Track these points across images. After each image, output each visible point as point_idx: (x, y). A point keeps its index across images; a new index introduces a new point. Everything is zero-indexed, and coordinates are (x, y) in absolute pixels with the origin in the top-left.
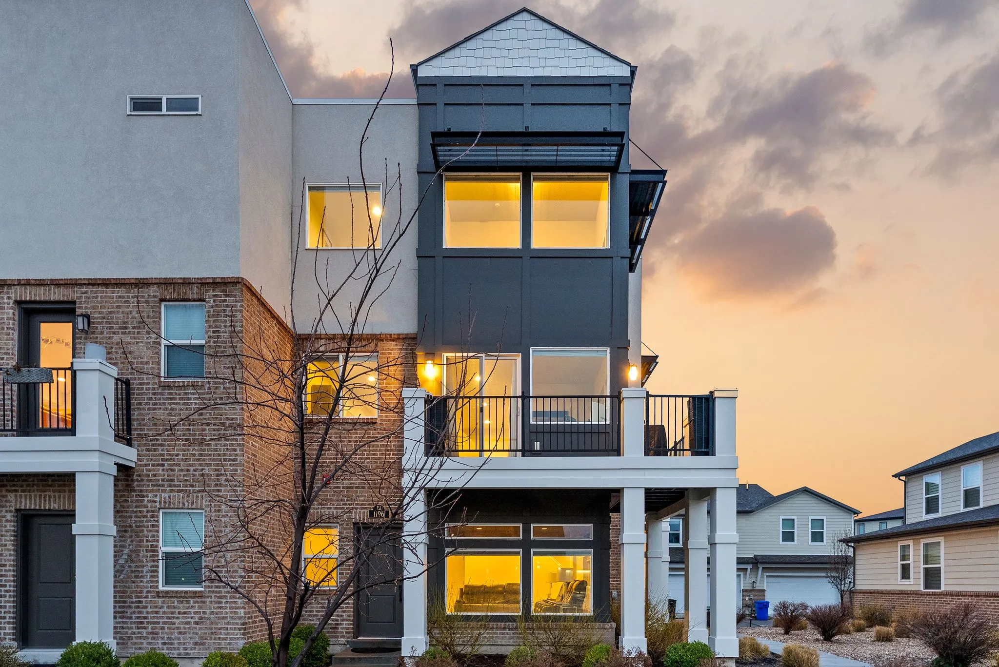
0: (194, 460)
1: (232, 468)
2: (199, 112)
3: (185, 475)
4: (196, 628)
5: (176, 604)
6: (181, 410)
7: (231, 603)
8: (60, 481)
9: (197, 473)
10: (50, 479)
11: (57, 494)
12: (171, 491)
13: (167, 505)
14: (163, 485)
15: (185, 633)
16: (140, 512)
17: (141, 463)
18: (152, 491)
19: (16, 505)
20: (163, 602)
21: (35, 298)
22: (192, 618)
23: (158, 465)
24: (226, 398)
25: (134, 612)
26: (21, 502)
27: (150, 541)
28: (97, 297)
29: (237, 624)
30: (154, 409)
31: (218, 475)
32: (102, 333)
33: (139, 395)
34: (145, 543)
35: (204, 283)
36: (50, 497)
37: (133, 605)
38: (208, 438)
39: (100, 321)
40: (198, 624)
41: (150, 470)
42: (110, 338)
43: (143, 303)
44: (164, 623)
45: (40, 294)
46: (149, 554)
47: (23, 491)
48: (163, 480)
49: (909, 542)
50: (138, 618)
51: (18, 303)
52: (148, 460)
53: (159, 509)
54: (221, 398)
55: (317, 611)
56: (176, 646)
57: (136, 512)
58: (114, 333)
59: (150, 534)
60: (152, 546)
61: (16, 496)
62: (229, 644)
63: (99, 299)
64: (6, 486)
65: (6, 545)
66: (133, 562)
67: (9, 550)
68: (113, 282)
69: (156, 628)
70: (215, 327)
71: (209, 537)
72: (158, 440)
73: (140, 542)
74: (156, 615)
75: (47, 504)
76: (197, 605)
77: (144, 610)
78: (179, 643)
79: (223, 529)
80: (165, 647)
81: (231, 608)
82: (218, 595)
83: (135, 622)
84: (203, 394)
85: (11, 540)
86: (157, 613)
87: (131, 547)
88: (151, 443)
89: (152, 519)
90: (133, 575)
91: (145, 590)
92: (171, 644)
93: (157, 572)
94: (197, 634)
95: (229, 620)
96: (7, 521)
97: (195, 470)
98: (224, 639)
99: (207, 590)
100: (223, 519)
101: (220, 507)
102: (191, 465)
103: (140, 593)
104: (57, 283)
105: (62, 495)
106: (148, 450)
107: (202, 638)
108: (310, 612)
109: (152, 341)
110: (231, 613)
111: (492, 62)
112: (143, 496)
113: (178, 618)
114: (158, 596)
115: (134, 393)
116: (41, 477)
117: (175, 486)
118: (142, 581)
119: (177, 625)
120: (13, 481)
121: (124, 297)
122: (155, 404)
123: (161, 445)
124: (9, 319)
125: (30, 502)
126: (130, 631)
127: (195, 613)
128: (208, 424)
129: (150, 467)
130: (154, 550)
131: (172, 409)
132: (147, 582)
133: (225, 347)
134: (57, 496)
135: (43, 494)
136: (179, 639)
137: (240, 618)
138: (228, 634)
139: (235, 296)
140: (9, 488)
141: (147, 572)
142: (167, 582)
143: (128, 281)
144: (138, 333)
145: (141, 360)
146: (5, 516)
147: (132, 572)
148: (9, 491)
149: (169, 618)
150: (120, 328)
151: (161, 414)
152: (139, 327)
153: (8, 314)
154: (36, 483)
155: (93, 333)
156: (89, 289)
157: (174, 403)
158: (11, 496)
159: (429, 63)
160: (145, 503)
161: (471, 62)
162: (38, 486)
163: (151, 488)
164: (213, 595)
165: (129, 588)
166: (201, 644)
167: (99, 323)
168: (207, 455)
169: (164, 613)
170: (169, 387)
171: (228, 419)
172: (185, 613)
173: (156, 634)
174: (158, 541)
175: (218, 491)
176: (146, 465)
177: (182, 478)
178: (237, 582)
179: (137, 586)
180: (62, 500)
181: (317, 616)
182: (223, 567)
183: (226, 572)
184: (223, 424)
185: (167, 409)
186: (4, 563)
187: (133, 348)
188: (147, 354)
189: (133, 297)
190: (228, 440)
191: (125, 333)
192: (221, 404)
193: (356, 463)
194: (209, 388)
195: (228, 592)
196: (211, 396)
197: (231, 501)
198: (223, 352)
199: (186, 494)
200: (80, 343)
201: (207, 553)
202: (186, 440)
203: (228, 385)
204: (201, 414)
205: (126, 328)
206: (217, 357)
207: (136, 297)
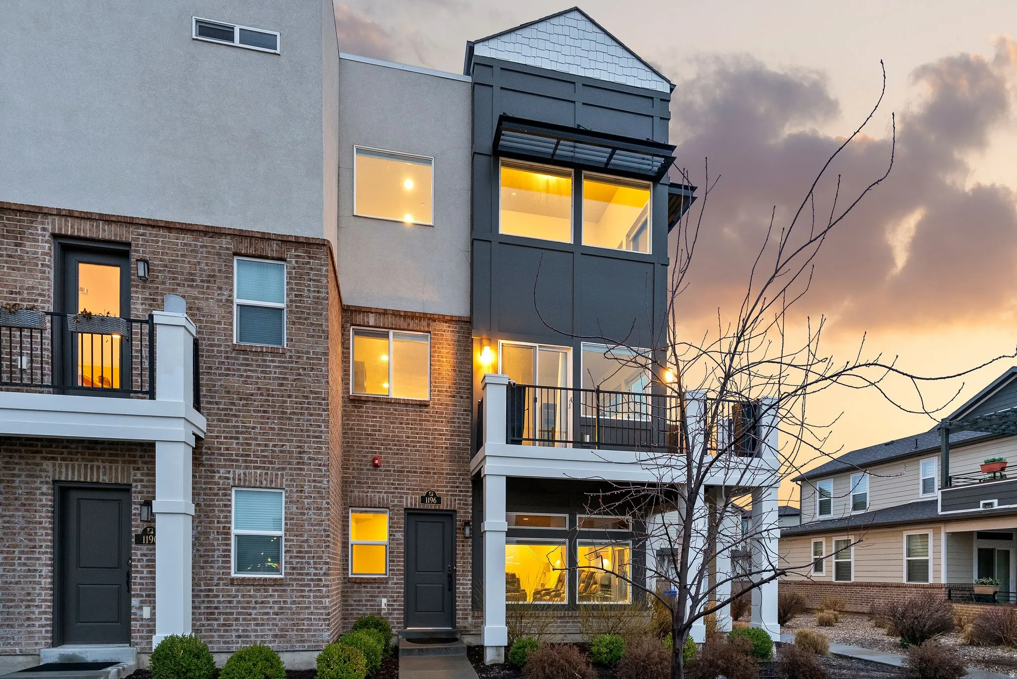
0: (273, 435)
1: (316, 446)
2: (278, 52)
3: (262, 451)
4: (275, 619)
5: (252, 593)
6: (258, 378)
7: (315, 591)
8: (110, 449)
9: (276, 449)
10: (99, 447)
11: (107, 465)
12: (247, 467)
13: (242, 484)
14: (237, 461)
15: (263, 625)
16: (210, 489)
17: (211, 434)
18: (225, 466)
19: (54, 476)
20: (238, 591)
21: (79, 234)
22: (271, 608)
23: (231, 438)
24: (309, 369)
25: (203, 602)
26: (61, 472)
27: (221, 523)
28: (157, 242)
29: (322, 614)
30: (227, 375)
31: (300, 453)
32: (163, 283)
33: (209, 357)
34: (216, 525)
35: (285, 241)
36: (98, 468)
37: (202, 594)
38: (289, 411)
39: (162, 269)
40: (277, 615)
41: (222, 443)
42: (173, 290)
43: (214, 255)
44: (239, 613)
45: (86, 230)
46: (221, 537)
47: (63, 459)
48: (237, 455)
49: (822, 539)
50: (208, 608)
51: (54, 236)
52: (219, 432)
53: (232, 487)
54: (304, 369)
55: (366, 600)
56: (252, 639)
57: (205, 489)
58: (178, 285)
59: (222, 515)
60: (224, 527)
61: (54, 466)
62: (313, 636)
63: (160, 244)
64: (41, 452)
65: (41, 523)
66: (201, 545)
67: (45, 528)
68: (178, 226)
69: (229, 619)
70: (297, 291)
71: (291, 519)
72: (231, 410)
73: (210, 523)
74: (229, 605)
75: (95, 477)
76: (276, 594)
77: (216, 599)
78: (256, 636)
79: (306, 512)
80: (240, 640)
81: (315, 597)
82: (301, 583)
83: (204, 613)
84: (284, 362)
85: (47, 517)
86: (230, 602)
87: (199, 528)
88: (223, 412)
89: (224, 498)
90: (202, 560)
91: (216, 577)
92: (247, 636)
93: (229, 556)
94: (277, 625)
95: (312, 610)
96: (43, 494)
97: (274, 446)
98: (308, 630)
99: (288, 577)
100: (306, 501)
101: (303, 488)
102: (270, 440)
103: (209, 580)
104: (106, 219)
105: (113, 468)
106: (219, 420)
107: (282, 630)
108: (359, 601)
109: (224, 298)
110: (315, 602)
111: (545, 54)
112: (212, 472)
113: (254, 608)
114: (232, 584)
115: (203, 355)
116: (86, 444)
117: (251, 462)
118: (212, 567)
119: (253, 616)
120: (51, 446)
121: (190, 245)
122: (228, 369)
123: (235, 416)
124: (44, 254)
125: (71, 473)
126: (198, 623)
127: (274, 602)
128: (290, 396)
129: (223, 440)
130: (226, 533)
131: (248, 377)
132: (219, 568)
133: (309, 314)
134: (107, 467)
135: (89, 464)
136: (256, 631)
137: (325, 608)
138: (312, 625)
139: (320, 259)
140: (44, 455)
141: (218, 557)
142: (240, 569)
143: (196, 228)
144: (208, 287)
145: (212, 319)
146: (40, 488)
147: (201, 556)
148: (45, 458)
149: (243, 608)
150: (186, 280)
151: (235, 382)
152: (209, 282)
153: (43, 248)
154: (80, 450)
155: (152, 282)
156: (148, 231)
157: (250, 370)
158: (48, 465)
159: (486, 43)
160: (216, 479)
161: (526, 50)
162: (83, 454)
163: (223, 463)
164: (295, 583)
165: (197, 575)
166: (282, 636)
167: (160, 271)
168: (288, 430)
169: (238, 602)
170: (245, 352)
171: (311, 392)
172: (262, 602)
173: (229, 626)
174: (230, 522)
175: (301, 469)
176: (217, 437)
177: (259, 453)
178: (321, 569)
179: (207, 573)
180: (114, 471)
181: (366, 605)
182: (307, 552)
183: (309, 558)
184: (307, 397)
185: (242, 376)
186: (37, 544)
187: (202, 304)
188: (219, 312)
189: (202, 247)
190: (311, 415)
191: (192, 286)
192: (305, 375)
193: (407, 446)
194: (291, 357)
195: (312, 580)
196: (294, 365)
197: (314, 481)
198: (305, 319)
199: (264, 472)
200: (136, 292)
201: (288, 537)
202: (265, 412)
203: (311, 355)
204: (282, 385)
205: (193, 280)
206: (300, 323)
207: (206, 247)
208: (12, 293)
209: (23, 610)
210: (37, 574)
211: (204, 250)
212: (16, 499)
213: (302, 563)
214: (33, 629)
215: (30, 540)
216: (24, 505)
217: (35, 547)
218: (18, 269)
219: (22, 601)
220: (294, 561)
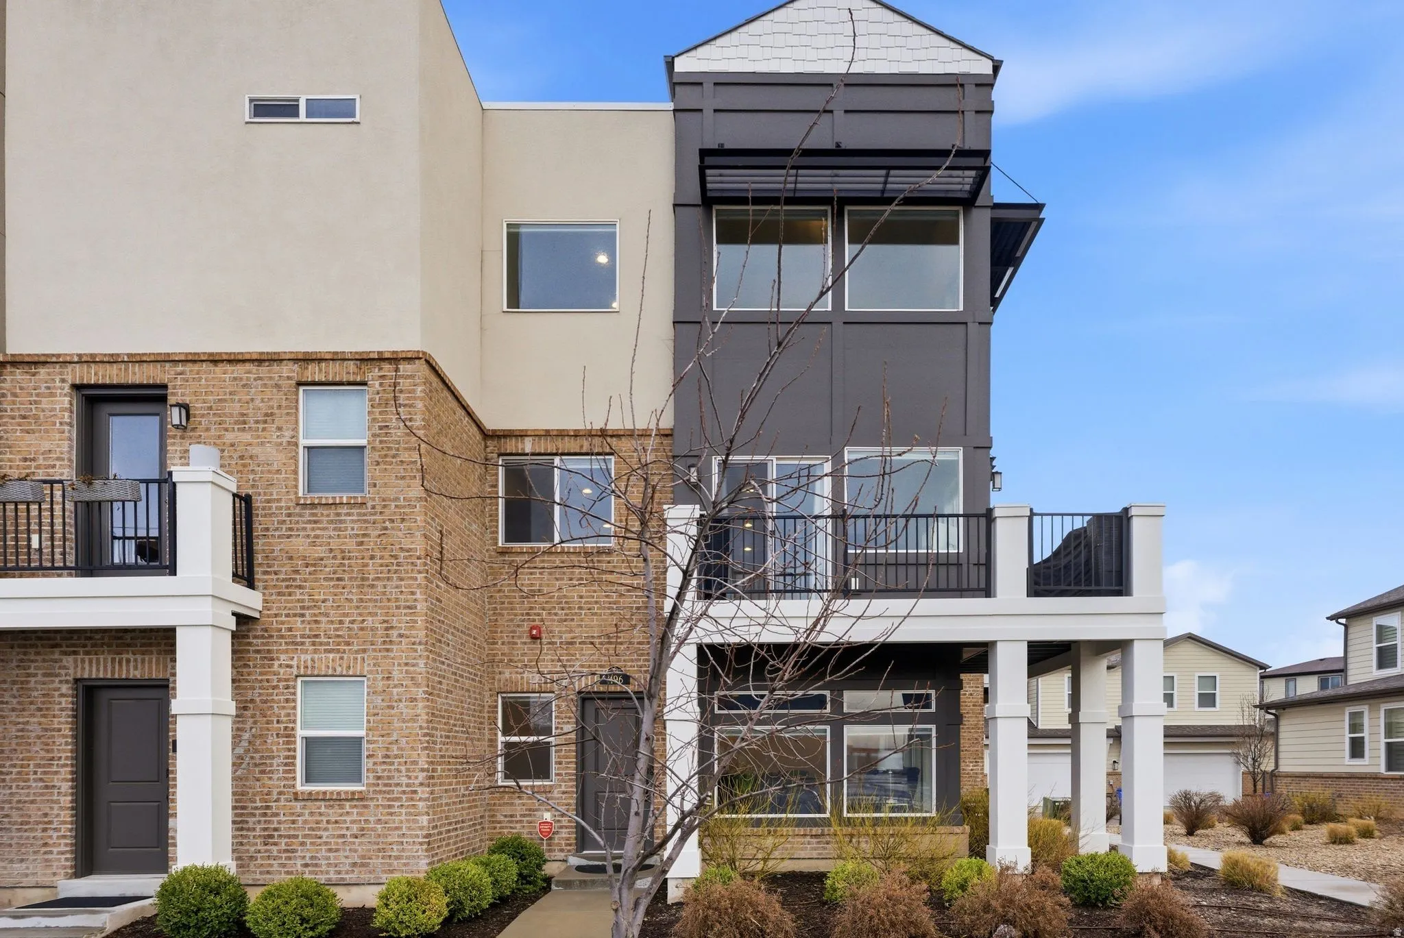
0: (350, 608)
1: (408, 618)
2: (357, 119)
3: (336, 629)
4: (354, 843)
5: (323, 810)
6: (330, 537)
7: (408, 807)
8: (143, 638)
9: (355, 626)
10: (128, 636)
11: (139, 657)
12: (315, 651)
13: (308, 671)
14: (303, 644)
15: (337, 850)
16: (268, 681)
17: (269, 612)
18: (286, 651)
19: (75, 673)
20: (304, 807)
21: (104, 382)
22: (348, 829)
23: (295, 615)
24: (399, 520)
25: (259, 822)
26: (83, 669)
27: (282, 722)
28: (200, 379)
29: (417, 836)
30: (289, 537)
31: (387, 629)
32: (208, 430)
33: (265, 516)
34: (276, 725)
35: (364, 360)
36: (128, 661)
37: (257, 812)
38: (371, 577)
39: (205, 412)
40: (356, 837)
41: (283, 623)
42: (219, 437)
43: (272, 387)
44: (305, 836)
45: (112, 375)
46: (281, 741)
47: (87, 653)
48: (303, 636)
49: (1364, 707)
50: (265, 829)
51: (77, 387)
52: (279, 608)
53: (297, 676)
54: (392, 521)
55: (521, 815)
56: (324, 868)
57: (261, 681)
58: (226, 430)
59: (283, 712)
61: (75, 661)
62: (405, 865)
63: (203, 382)
64: (61, 646)
65: (60, 730)
66: (256, 751)
67: (65, 736)
68: (225, 357)
69: (292, 843)
70: (382, 421)
71: (374, 715)
72: (294, 580)
73: (268, 724)
74: (293, 826)
75: (124, 672)
76: (355, 811)
77: (275, 819)
78: (329, 865)
79: (395, 704)
80: (307, 870)
81: (408, 813)
82: (388, 796)
83: (260, 836)
84: (365, 515)
85: (67, 723)
86: (293, 822)
87: (254, 730)
88: (284, 584)
89: (286, 691)
90: (257, 769)
91: (275, 791)
92: (316, 865)
93: (294, 764)
94: (356, 851)
95: (404, 831)
96: (62, 695)
97: (352, 622)
98: (397, 858)
99: (371, 789)
100: (395, 690)
101: (390, 673)
102: (347, 615)
103: (267, 795)
104: (138, 360)
105: (147, 659)
106: (279, 594)
107: (363, 857)
108: (512, 816)
109: (285, 440)
110: (408, 821)
111: (786, 52)
112: (272, 659)
113: (326, 829)
114: (296, 799)
115: (258, 515)
116: (113, 633)
117: (321, 644)
118: (270, 778)
119: (324, 839)
120: (71, 638)
121: (241, 379)
122: (291, 529)
123: (300, 587)
124: (62, 410)
125: (97, 668)
126: (253, 849)
127: (353, 822)
128: (372, 557)
129: (283, 618)
130: (289, 735)
131: (317, 537)
132: (278, 779)
133: (398, 450)
134: (139, 660)
135: (117, 657)
136: (328, 858)
137: (422, 828)
138: (403, 850)
139: (413, 377)
140: (64, 649)
141: (278, 766)
142: (309, 779)
143: (248, 357)
144: (264, 429)
145: (269, 468)
146: (58, 689)
147: (256, 765)
148: (65, 653)
149: (312, 829)
150: (236, 422)
151: (299, 544)
152: (265, 422)
153: (62, 402)
154: (106, 640)
155: (194, 429)
156: (189, 368)
157: (319, 529)
158: (68, 661)
159: (692, 54)
161: (756, 52)
162: (109, 645)
163: (284, 647)
164: (380, 797)
165: (251, 788)
166: (363, 865)
167: (203, 416)
168: (370, 600)
169: (305, 822)
170: (313, 505)
171: (402, 550)
172: (336, 822)
173: (293, 852)
174: (294, 721)
175: (388, 650)
176: (276, 615)
177: (332, 632)
178: (416, 778)
179: (264, 786)
180: (147, 665)
181: (521, 821)
182: (396, 757)
183: (400, 764)
184: (395, 557)
185: (308, 536)
186: (56, 755)
187: (255, 450)
188: (277, 458)
189: (255, 379)
190: (402, 579)
191: (244, 430)
192: (393, 528)
193: (580, 608)
194: (373, 507)
195: (404, 792)
196: (377, 517)
197: (406, 664)
198: (394, 457)
199: (338, 656)
200: (174, 444)
201: (370, 738)
202: (339, 579)
203: (402, 503)
204: (362, 543)
205: (245, 423)
206: (385, 463)
207: (260, 379)
208: (25, 460)
209: (39, 834)
210: (56, 791)
211: (259, 382)
212: (31, 703)
213: (390, 771)
214: (50, 856)
215: (48, 751)
216: (40, 709)
217: (52, 759)
218: (34, 432)
219: (38, 823)
220: (379, 768)
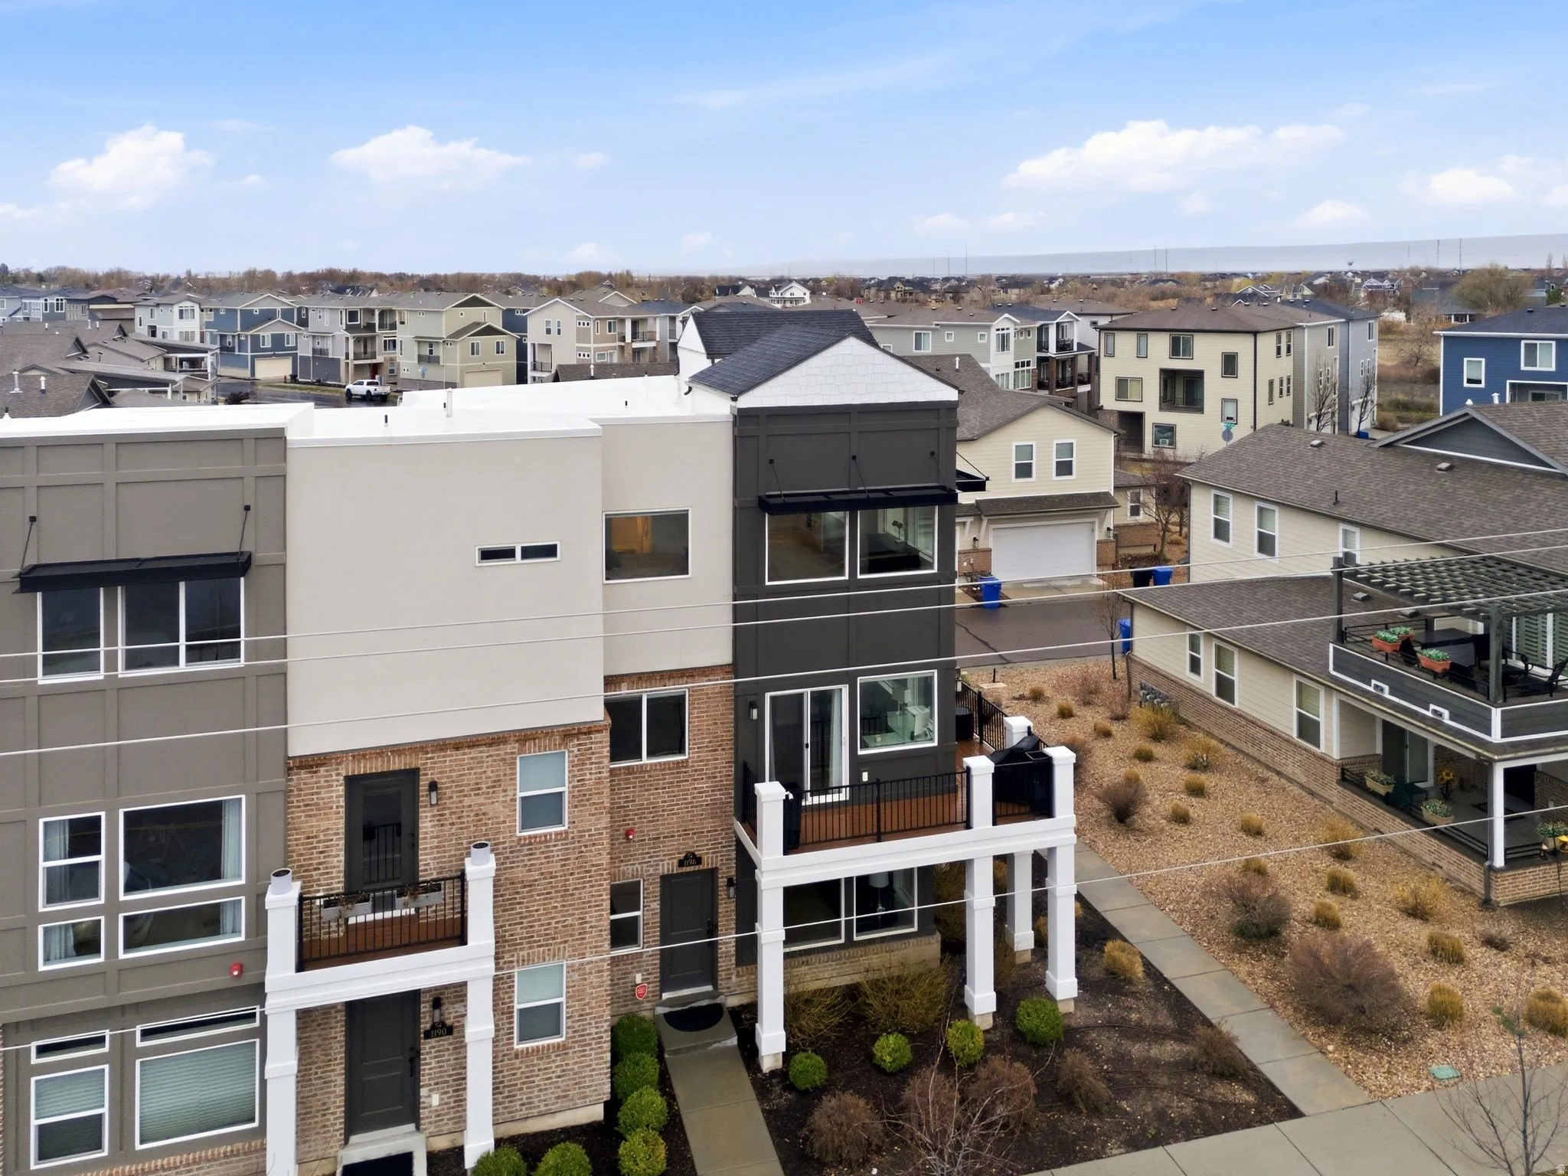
0: (556, 913)
1: (597, 914)
2: (558, 559)
3: (546, 930)
4: (558, 1082)
5: (535, 1062)
7: (596, 1049)
9: (560, 925)
12: (530, 948)
13: (525, 964)
14: (521, 944)
15: (545, 1089)
17: (497, 925)
18: (509, 951)
20: (521, 1063)
21: (371, 772)
22: (553, 1073)
24: (591, 845)
27: (506, 1003)
28: (445, 761)
29: (603, 1069)
30: (512, 868)
31: (582, 924)
32: (451, 798)
34: (501, 1006)
35: (568, 735)
38: (571, 888)
39: (449, 785)
40: (560, 1078)
41: (506, 931)
42: (460, 802)
43: (499, 761)
44: (523, 1083)
45: (377, 766)
46: (504, 1017)
48: (521, 939)
51: (349, 779)
52: (504, 921)
53: (517, 968)
58: (465, 796)
59: (506, 996)
60: (509, 1007)
62: (594, 1091)
63: (447, 763)
65: (335, 1038)
67: (339, 1042)
68: (461, 741)
69: (513, 1091)
70: (579, 776)
71: (572, 986)
72: (515, 899)
74: (513, 1077)
76: (558, 1058)
78: (540, 1101)
79: (587, 977)
80: (523, 1108)
81: (596, 1054)
82: (582, 1044)
84: (567, 844)
85: (342, 1031)
86: (514, 1074)
88: (508, 903)
89: (509, 980)
91: (501, 1054)
92: (530, 1103)
93: (511, 1033)
95: (593, 1067)
97: (557, 923)
98: (589, 1086)
99: (569, 1041)
100: (588, 967)
101: (585, 955)
102: (553, 918)
104: (397, 750)
106: (503, 911)
107: (564, 1091)
110: (596, 1059)
113: (538, 1075)
117: (535, 942)
119: (537, 1083)
121: (476, 758)
122: (513, 862)
123: (519, 903)
124: (339, 797)
127: (557, 1067)
128: (572, 874)
131: (532, 865)
132: (503, 1045)
133: (590, 795)
137: (606, 1063)
138: (593, 1080)
142: (523, 1039)
143: (482, 742)
149: (527, 1077)
153: (337, 791)
156: (435, 753)
157: (534, 859)
160: (501, 965)
163: (507, 948)
164: (576, 1045)
166: (564, 1097)
167: (448, 788)
168: (570, 905)
169: (523, 1073)
170: (530, 843)
171: (593, 866)
172: (546, 1069)
173: (513, 1097)
174: (513, 1001)
175: (583, 939)
176: (502, 926)
177: (542, 932)
178: (603, 1027)
182: (588, 1014)
183: (590, 1019)
184: (589, 872)
185: (526, 865)
186: (334, 1057)
187: (487, 808)
189: (487, 757)
190: (593, 887)
192: (587, 851)
194: (573, 838)
195: (593, 1039)
196: (576, 845)
197: (596, 947)
198: (588, 800)
199: (547, 948)
200: (425, 812)
201: (570, 1004)
202: (548, 893)
203: (593, 832)
204: (564, 865)
205: (479, 789)
206: (582, 805)
207: (491, 756)
208: (309, 839)
209: (318, 1119)
210: (333, 1084)
211: (490, 760)
212: (314, 1021)
213: (584, 1025)
214: (328, 1135)
215: (326, 1055)
216: (321, 1025)
217: (330, 1060)
218: (315, 816)
219: (318, 1111)
220: (576, 1025)
